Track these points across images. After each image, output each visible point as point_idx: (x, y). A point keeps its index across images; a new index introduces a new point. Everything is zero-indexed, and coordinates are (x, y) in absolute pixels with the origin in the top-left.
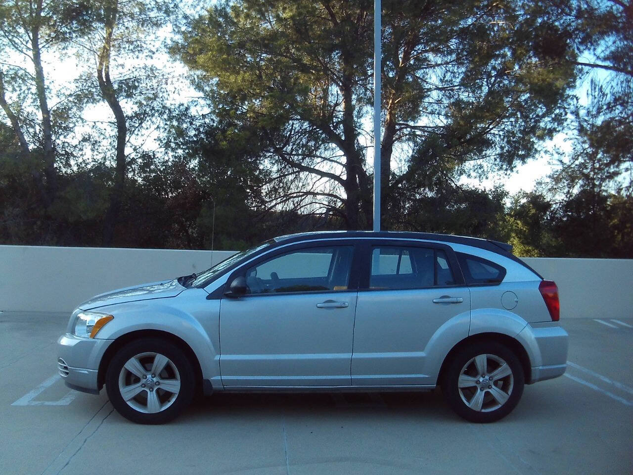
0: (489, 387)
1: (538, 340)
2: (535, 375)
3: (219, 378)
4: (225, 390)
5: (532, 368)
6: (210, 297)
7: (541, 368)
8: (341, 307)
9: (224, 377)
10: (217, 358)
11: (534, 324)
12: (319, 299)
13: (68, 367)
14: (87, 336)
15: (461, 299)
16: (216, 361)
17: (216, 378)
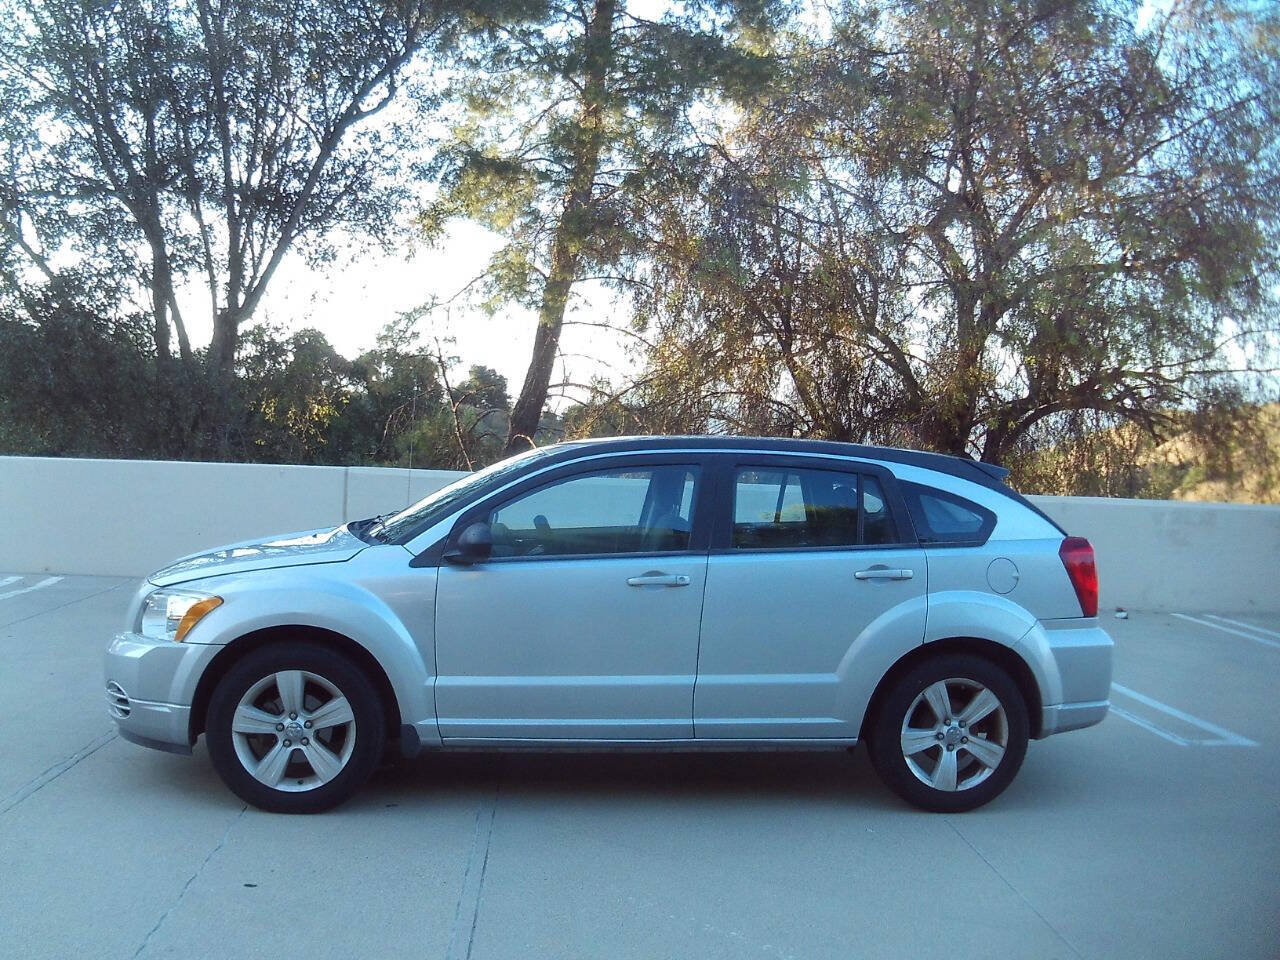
0: (963, 740)
1: (1057, 652)
2: (1050, 720)
3: (432, 722)
4: (445, 746)
5: (1044, 708)
6: (417, 562)
7: (1060, 707)
8: (676, 585)
9: (442, 721)
10: (430, 681)
11: (1049, 623)
12: (632, 568)
13: (130, 700)
14: (166, 638)
15: (910, 573)
16: (427, 688)
17: (425, 721)
